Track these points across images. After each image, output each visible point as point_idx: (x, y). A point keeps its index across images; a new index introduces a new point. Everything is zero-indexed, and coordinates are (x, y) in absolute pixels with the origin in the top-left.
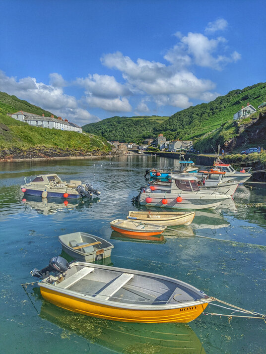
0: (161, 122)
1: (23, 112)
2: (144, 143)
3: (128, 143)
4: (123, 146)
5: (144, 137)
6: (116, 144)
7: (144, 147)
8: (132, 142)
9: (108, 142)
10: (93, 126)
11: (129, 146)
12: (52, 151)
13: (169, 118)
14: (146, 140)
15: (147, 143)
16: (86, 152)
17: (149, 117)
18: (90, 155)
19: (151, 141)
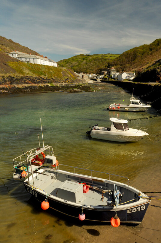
0: (113, 58)
1: (16, 51)
2: (101, 74)
3: (90, 74)
4: (86, 76)
5: (101, 70)
6: (81, 75)
7: (101, 77)
8: (93, 73)
9: (76, 73)
10: (66, 61)
11: (90, 76)
12: (36, 79)
13: (119, 55)
14: (103, 72)
15: (103, 74)
16: (60, 81)
17: (105, 55)
18: (62, 83)
19: (105, 72)
